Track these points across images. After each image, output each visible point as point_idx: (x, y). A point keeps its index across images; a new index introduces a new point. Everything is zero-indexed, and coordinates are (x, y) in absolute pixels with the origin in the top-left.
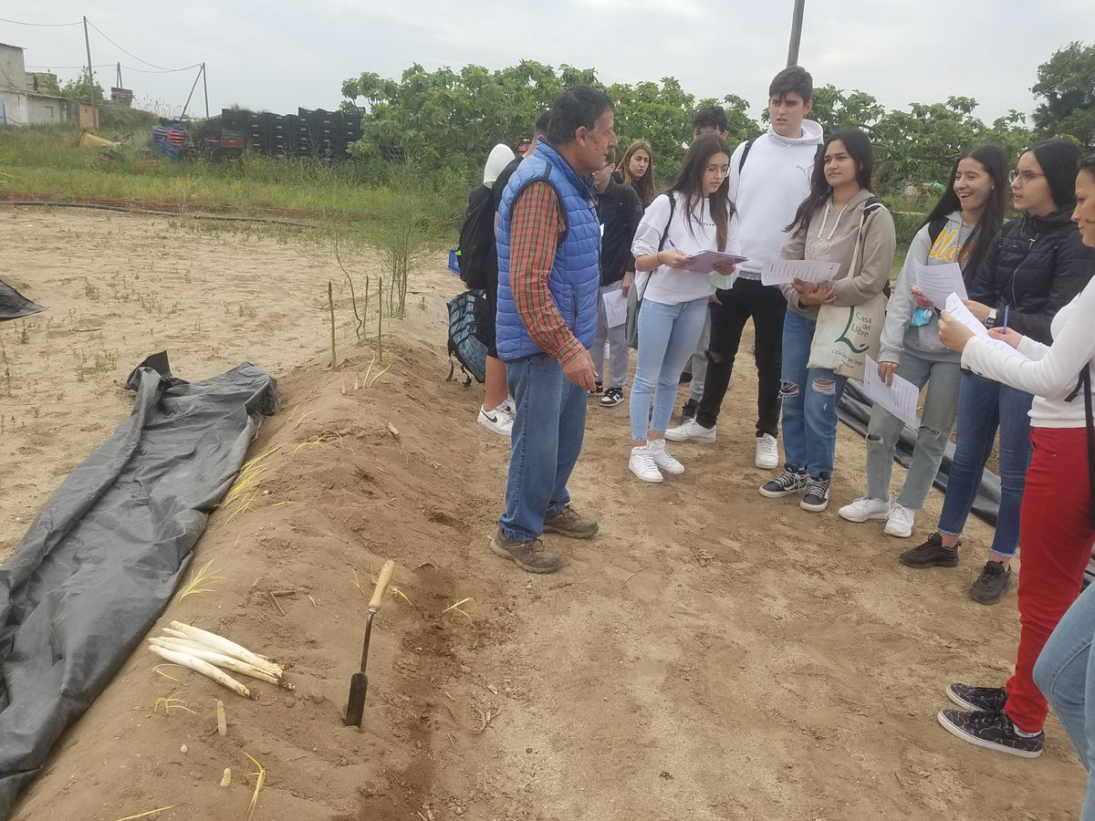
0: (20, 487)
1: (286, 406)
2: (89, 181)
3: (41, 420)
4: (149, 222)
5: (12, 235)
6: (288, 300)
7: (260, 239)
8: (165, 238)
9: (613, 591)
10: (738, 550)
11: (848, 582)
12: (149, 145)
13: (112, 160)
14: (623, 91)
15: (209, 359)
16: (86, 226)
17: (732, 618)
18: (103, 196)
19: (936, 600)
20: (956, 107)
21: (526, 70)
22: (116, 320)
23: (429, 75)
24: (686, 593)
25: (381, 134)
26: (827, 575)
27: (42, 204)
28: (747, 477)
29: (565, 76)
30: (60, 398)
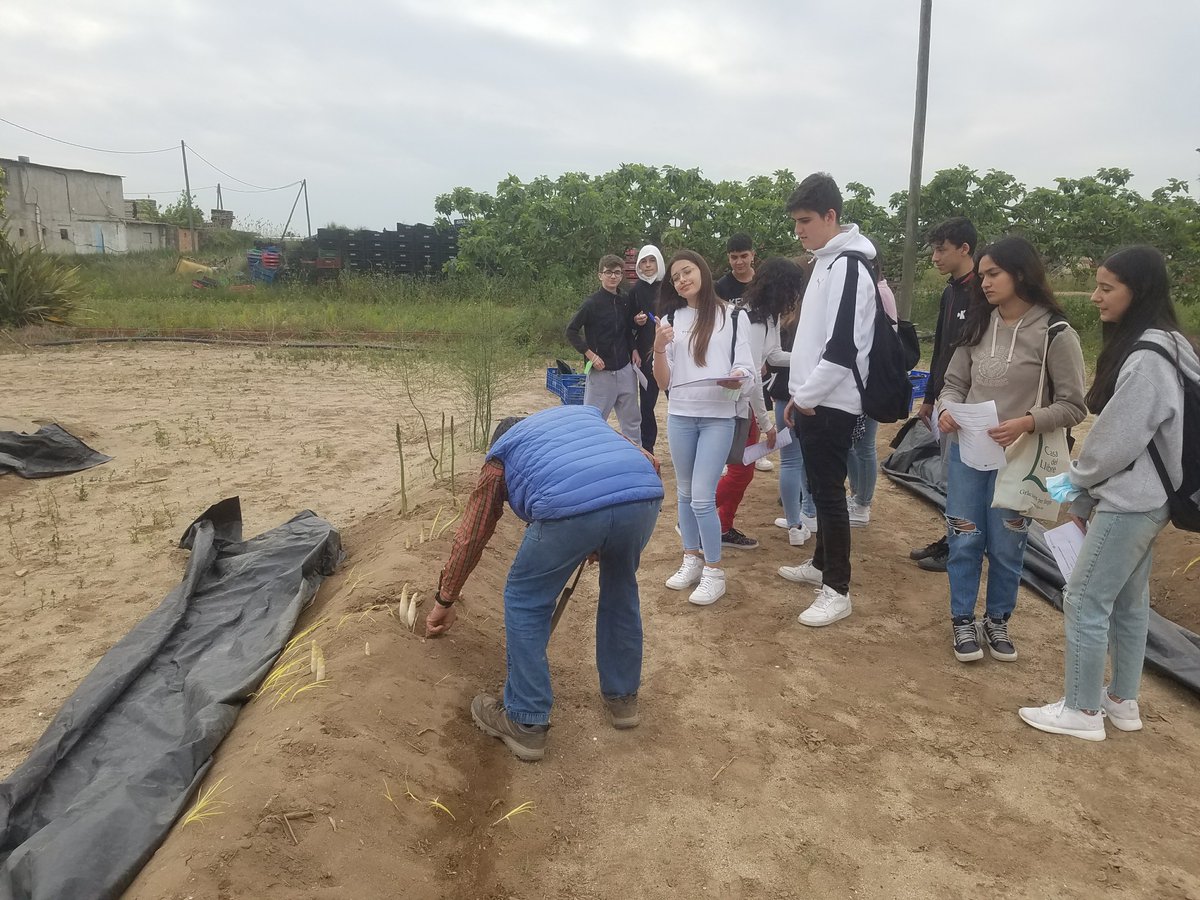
0: (49, 674)
1: (347, 563)
2: (178, 311)
3: (85, 592)
4: (235, 354)
5: (90, 376)
6: (371, 435)
7: (350, 367)
8: (249, 371)
9: (702, 788)
10: (856, 728)
11: (986, 766)
12: (244, 269)
13: (206, 287)
14: (732, 189)
15: (276, 509)
16: (169, 361)
17: (844, 822)
18: (190, 329)
19: (1093, 787)
20: (1108, 180)
21: (627, 174)
22: (184, 469)
23: (526, 186)
24: (790, 789)
25: (477, 250)
26: (961, 758)
27: (126, 340)
28: (869, 630)
29: (668, 177)
30: (110, 563)
